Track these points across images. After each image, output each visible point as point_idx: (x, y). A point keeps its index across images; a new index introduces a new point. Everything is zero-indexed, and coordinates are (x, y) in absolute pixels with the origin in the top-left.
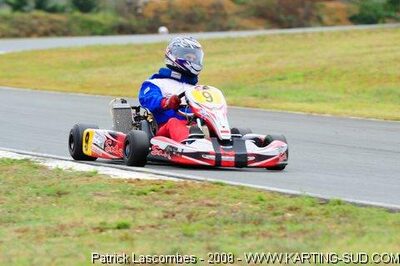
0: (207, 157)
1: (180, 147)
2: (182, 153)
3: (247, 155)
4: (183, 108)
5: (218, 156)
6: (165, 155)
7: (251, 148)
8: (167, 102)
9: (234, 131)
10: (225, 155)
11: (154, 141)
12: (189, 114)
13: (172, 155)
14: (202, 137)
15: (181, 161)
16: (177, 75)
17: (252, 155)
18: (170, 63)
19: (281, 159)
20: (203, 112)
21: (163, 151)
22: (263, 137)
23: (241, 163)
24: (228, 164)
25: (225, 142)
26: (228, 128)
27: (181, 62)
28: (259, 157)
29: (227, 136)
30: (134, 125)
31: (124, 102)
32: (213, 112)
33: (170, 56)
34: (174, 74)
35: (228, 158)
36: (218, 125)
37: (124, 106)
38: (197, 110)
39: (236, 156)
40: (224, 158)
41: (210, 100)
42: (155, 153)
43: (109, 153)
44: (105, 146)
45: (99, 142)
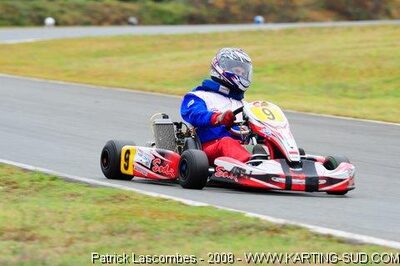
0: (277, 180)
1: (248, 168)
2: (250, 176)
3: (318, 178)
5: (289, 179)
6: (231, 177)
7: (321, 171)
8: (220, 118)
9: (302, 152)
10: (295, 178)
11: (218, 162)
13: (239, 177)
14: (266, 158)
15: (251, 184)
16: (225, 90)
17: (323, 178)
18: (217, 76)
19: (351, 183)
21: (229, 173)
23: (312, 187)
24: (299, 187)
25: (294, 164)
26: (296, 149)
27: (229, 76)
28: (331, 181)
29: (296, 158)
30: (179, 143)
31: (165, 117)
32: (279, 131)
33: (217, 68)
34: (222, 88)
35: (298, 181)
36: (286, 145)
37: (165, 121)
38: (260, 129)
39: (307, 178)
40: (294, 181)
41: (271, 117)
42: (219, 175)
43: (158, 173)
44: (152, 165)
45: (144, 162)
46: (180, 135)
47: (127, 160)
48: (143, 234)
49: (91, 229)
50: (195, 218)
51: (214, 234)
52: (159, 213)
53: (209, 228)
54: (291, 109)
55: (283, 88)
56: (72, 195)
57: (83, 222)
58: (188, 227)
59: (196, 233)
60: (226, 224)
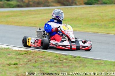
0: (68, 47)
1: (59, 44)
2: (60, 45)
3: (80, 46)
4: (59, 31)
5: (71, 46)
6: (55, 46)
7: (81, 44)
9: (76, 38)
10: (73, 46)
11: (51, 42)
12: (61, 33)
13: (57, 46)
14: (66, 40)
16: (56, 21)
17: (81, 46)
19: (90, 47)
20: (66, 33)
21: (54, 45)
22: (84, 40)
23: (78, 48)
24: (74, 49)
25: (73, 42)
26: (74, 38)
28: (84, 47)
29: (74, 40)
30: (43, 36)
32: (69, 33)
34: (55, 21)
35: (74, 47)
36: (71, 37)
37: (40, 30)
38: (64, 32)
39: (76, 46)
40: (73, 47)
41: (68, 29)
42: (51, 45)
43: (36, 45)
44: (35, 43)
45: (33, 42)
46: (44, 34)
47: (28, 41)
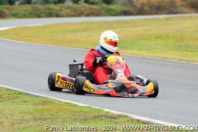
48: (50, 120)
49: (25, 118)
50: (77, 112)
51: (84, 119)
52: (61, 110)
53: (82, 117)
54: (158, 57)
55: (157, 47)
56: (24, 102)
57: (23, 114)
58: (73, 117)
59: (75, 119)
60: (91, 115)
